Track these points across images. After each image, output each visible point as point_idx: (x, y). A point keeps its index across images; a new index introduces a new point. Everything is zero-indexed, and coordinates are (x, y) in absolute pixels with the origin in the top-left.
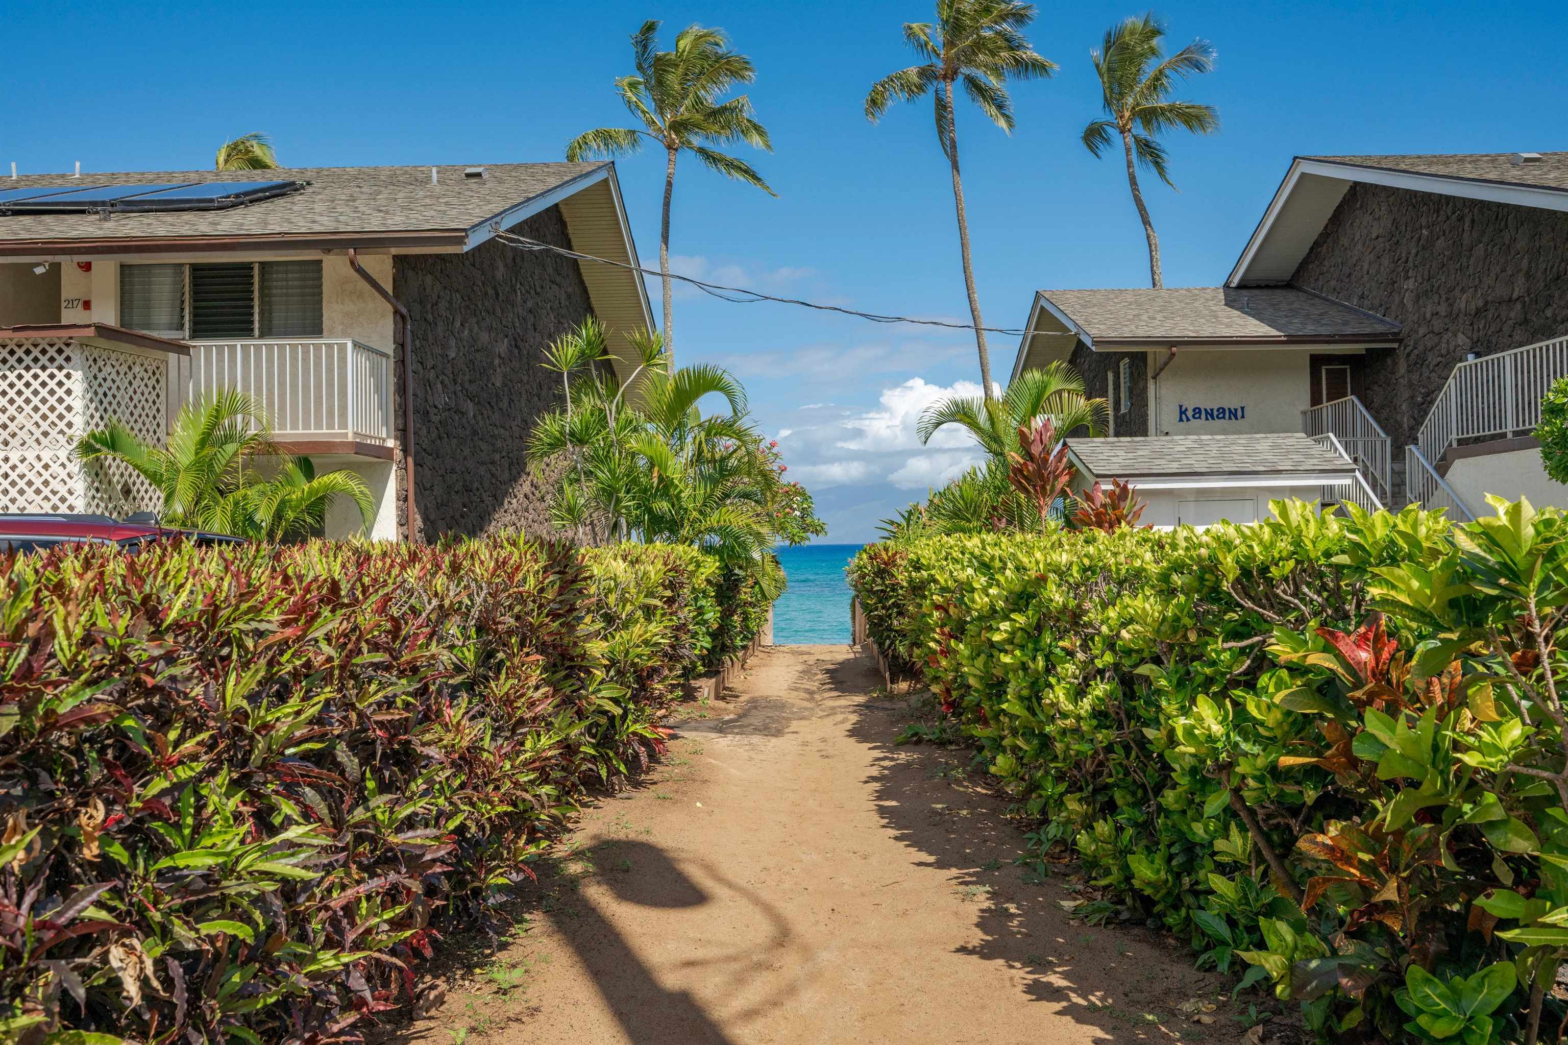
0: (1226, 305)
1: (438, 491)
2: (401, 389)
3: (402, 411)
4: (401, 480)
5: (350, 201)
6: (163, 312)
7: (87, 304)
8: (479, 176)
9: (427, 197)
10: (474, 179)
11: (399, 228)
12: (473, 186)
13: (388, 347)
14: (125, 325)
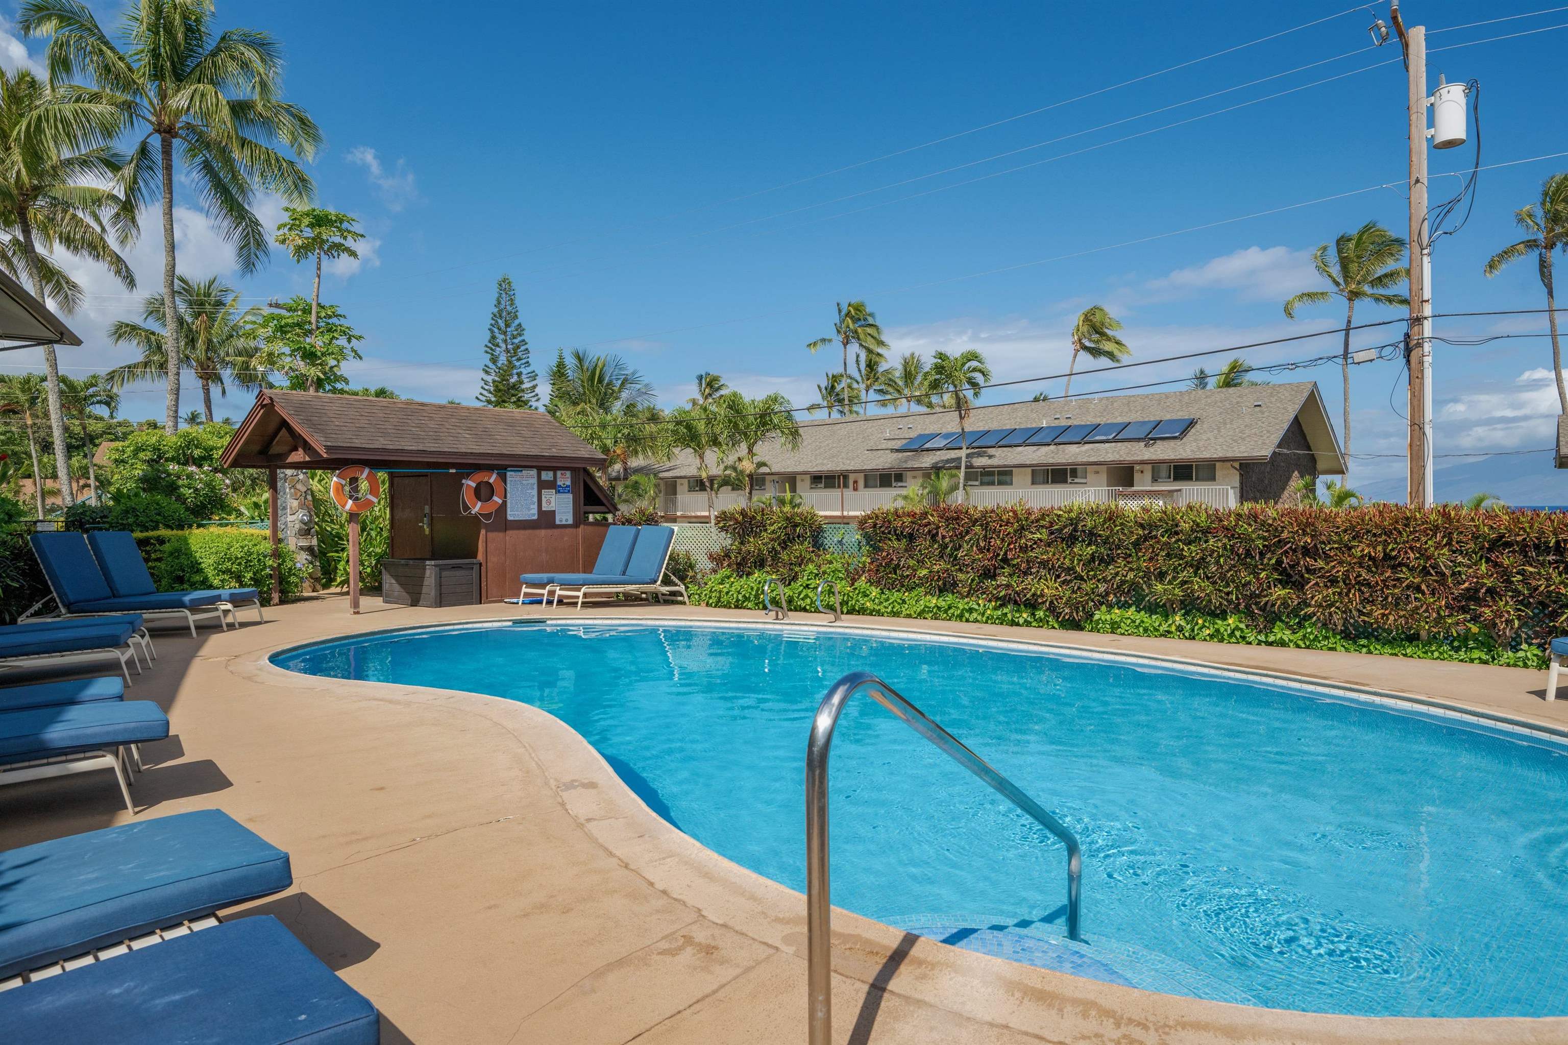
2: (1241, 497)
5: (1219, 431)
6: (1164, 473)
7: (1142, 472)
8: (1259, 406)
9: (1246, 426)
10: (1258, 409)
11: (1246, 455)
12: (1260, 415)
13: (1238, 484)
14: (1153, 478)
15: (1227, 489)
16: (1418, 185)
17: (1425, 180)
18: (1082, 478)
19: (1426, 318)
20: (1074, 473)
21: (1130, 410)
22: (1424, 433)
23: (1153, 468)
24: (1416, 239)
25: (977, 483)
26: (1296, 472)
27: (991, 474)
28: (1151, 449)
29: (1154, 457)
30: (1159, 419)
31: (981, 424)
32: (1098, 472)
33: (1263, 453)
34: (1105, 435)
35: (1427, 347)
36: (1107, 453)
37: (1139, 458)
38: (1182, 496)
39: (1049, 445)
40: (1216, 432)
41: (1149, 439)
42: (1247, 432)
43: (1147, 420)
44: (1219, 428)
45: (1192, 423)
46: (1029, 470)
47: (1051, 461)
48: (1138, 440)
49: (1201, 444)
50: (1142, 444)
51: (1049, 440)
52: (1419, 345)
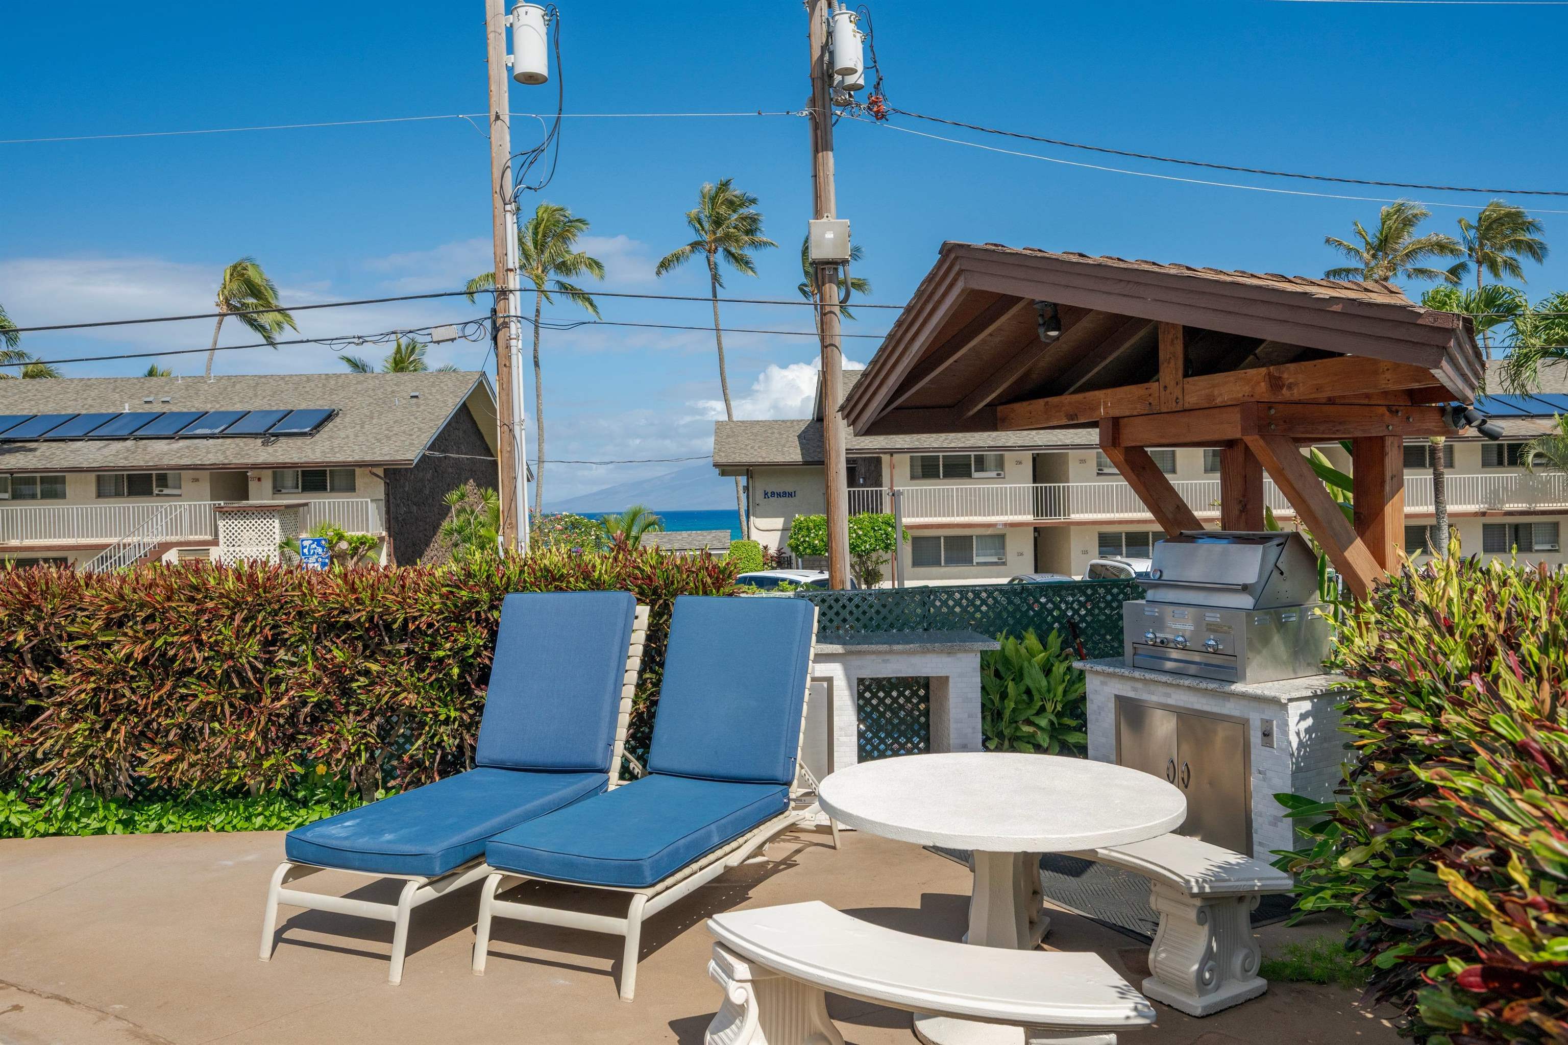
0: (799, 437)
1: (402, 549)
2: (388, 512)
3: (388, 521)
4: (388, 548)
5: (362, 427)
6: (289, 482)
7: (259, 479)
8: (416, 397)
9: (395, 422)
10: (415, 400)
11: (387, 458)
12: (414, 409)
13: (382, 496)
14: (274, 487)
15: (366, 502)
16: (499, 122)
17: (506, 116)
18: (175, 488)
19: (511, 291)
20: (163, 480)
21: (256, 395)
22: (514, 437)
23: (274, 474)
24: (498, 191)
25: (6, 496)
26: (471, 481)
27: (31, 481)
28: (270, 449)
29: (271, 460)
30: (290, 408)
31: (27, 405)
32: (196, 480)
33: (409, 456)
34: (210, 428)
35: (514, 327)
36: (208, 452)
37: (251, 461)
38: (309, 512)
39: (127, 439)
40: (358, 428)
41: (269, 436)
42: (396, 429)
43: (274, 409)
44: (364, 422)
45: (330, 416)
46: (93, 476)
47: (122, 463)
48: (255, 436)
49: (336, 442)
50: (259, 441)
51: (125, 432)
52: (506, 325)
